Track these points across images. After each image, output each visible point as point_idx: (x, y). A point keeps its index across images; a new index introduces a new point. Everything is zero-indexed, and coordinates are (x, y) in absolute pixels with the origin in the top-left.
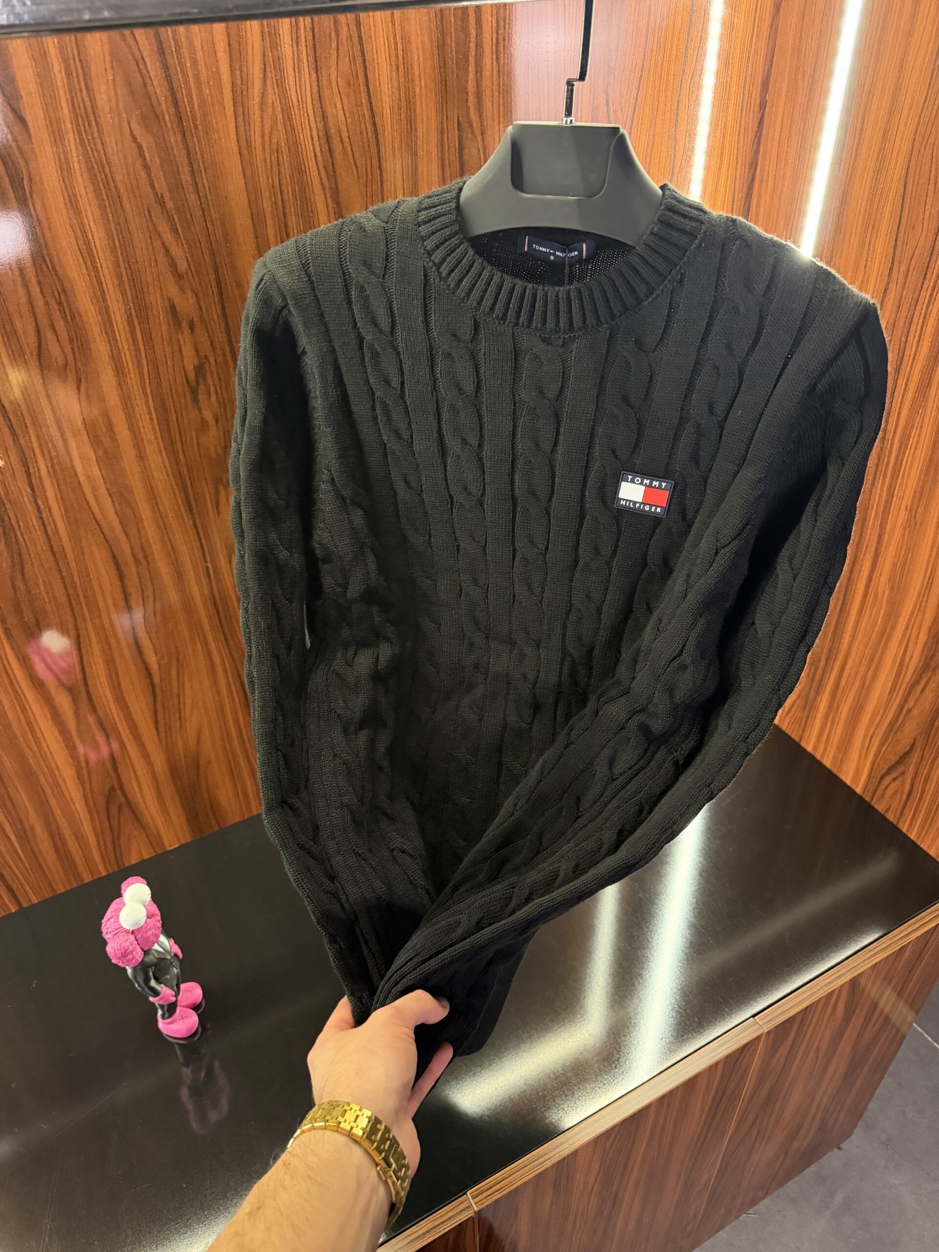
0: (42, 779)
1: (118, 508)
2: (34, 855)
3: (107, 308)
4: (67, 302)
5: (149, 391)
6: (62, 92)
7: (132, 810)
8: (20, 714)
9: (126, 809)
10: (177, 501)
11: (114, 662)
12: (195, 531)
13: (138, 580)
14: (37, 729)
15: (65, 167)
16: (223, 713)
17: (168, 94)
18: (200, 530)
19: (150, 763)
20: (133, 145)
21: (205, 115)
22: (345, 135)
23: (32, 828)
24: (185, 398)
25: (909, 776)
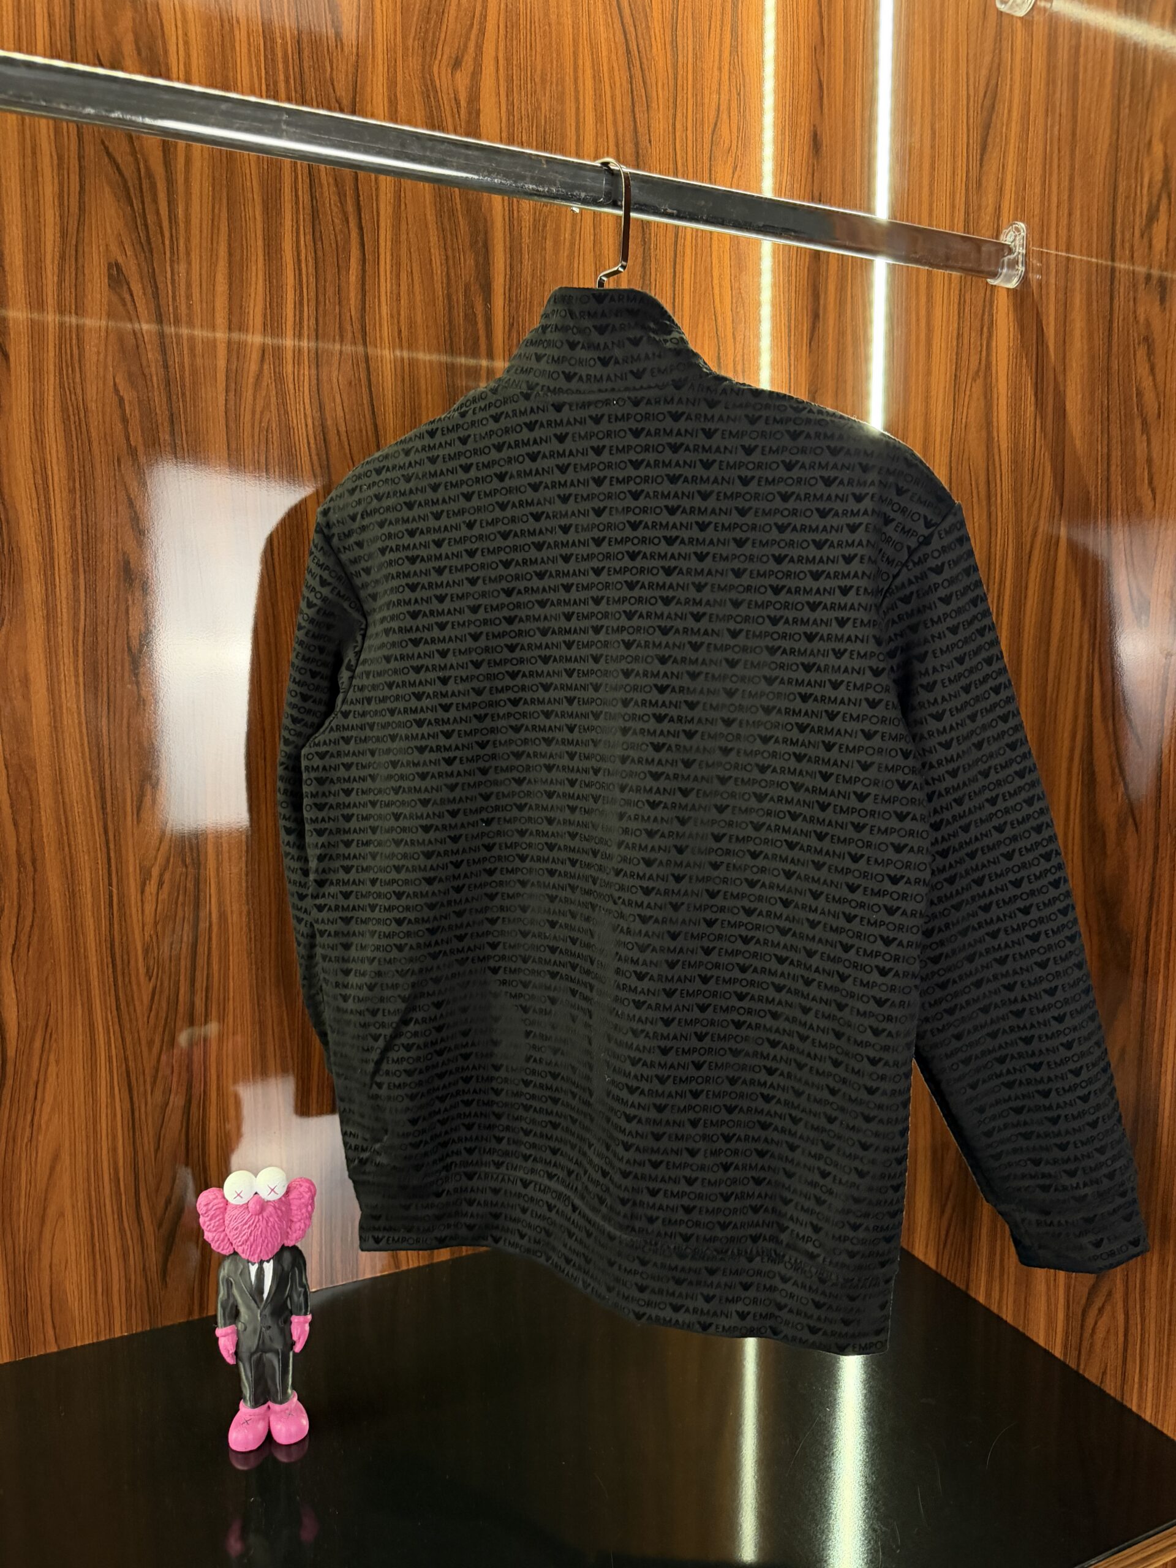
1: (12, 787)
3: (51, 549)
4: (9, 534)
5: (81, 650)
6: (51, 337)
10: (88, 793)
12: (103, 838)
13: (16, 891)
15: (37, 406)
17: (160, 358)
18: (111, 837)
20: (116, 399)
21: (194, 383)
22: (342, 429)
24: (123, 666)
25: (1118, 1296)
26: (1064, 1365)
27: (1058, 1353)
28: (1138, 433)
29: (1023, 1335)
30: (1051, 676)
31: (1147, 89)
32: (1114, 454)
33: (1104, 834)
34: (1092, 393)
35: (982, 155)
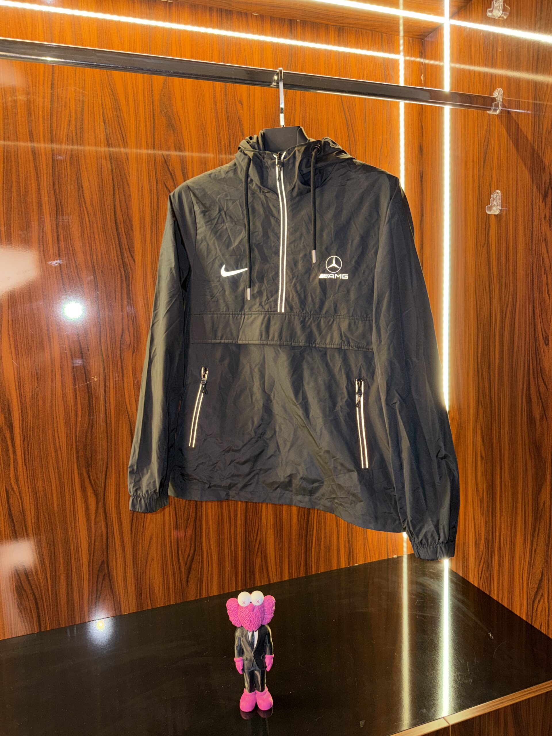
0: (72, 545)
2: (56, 595)
7: (110, 580)
8: (72, 505)
9: (107, 578)
11: (119, 486)
14: (77, 515)
15: (145, 276)
16: (164, 529)
19: (124, 551)
23: (59, 577)
25: (546, 595)
26: (526, 622)
27: (524, 618)
28: (543, 273)
29: (511, 611)
30: (514, 361)
31: (543, 148)
32: (535, 280)
33: (535, 421)
34: (526, 257)
35: (484, 163)
